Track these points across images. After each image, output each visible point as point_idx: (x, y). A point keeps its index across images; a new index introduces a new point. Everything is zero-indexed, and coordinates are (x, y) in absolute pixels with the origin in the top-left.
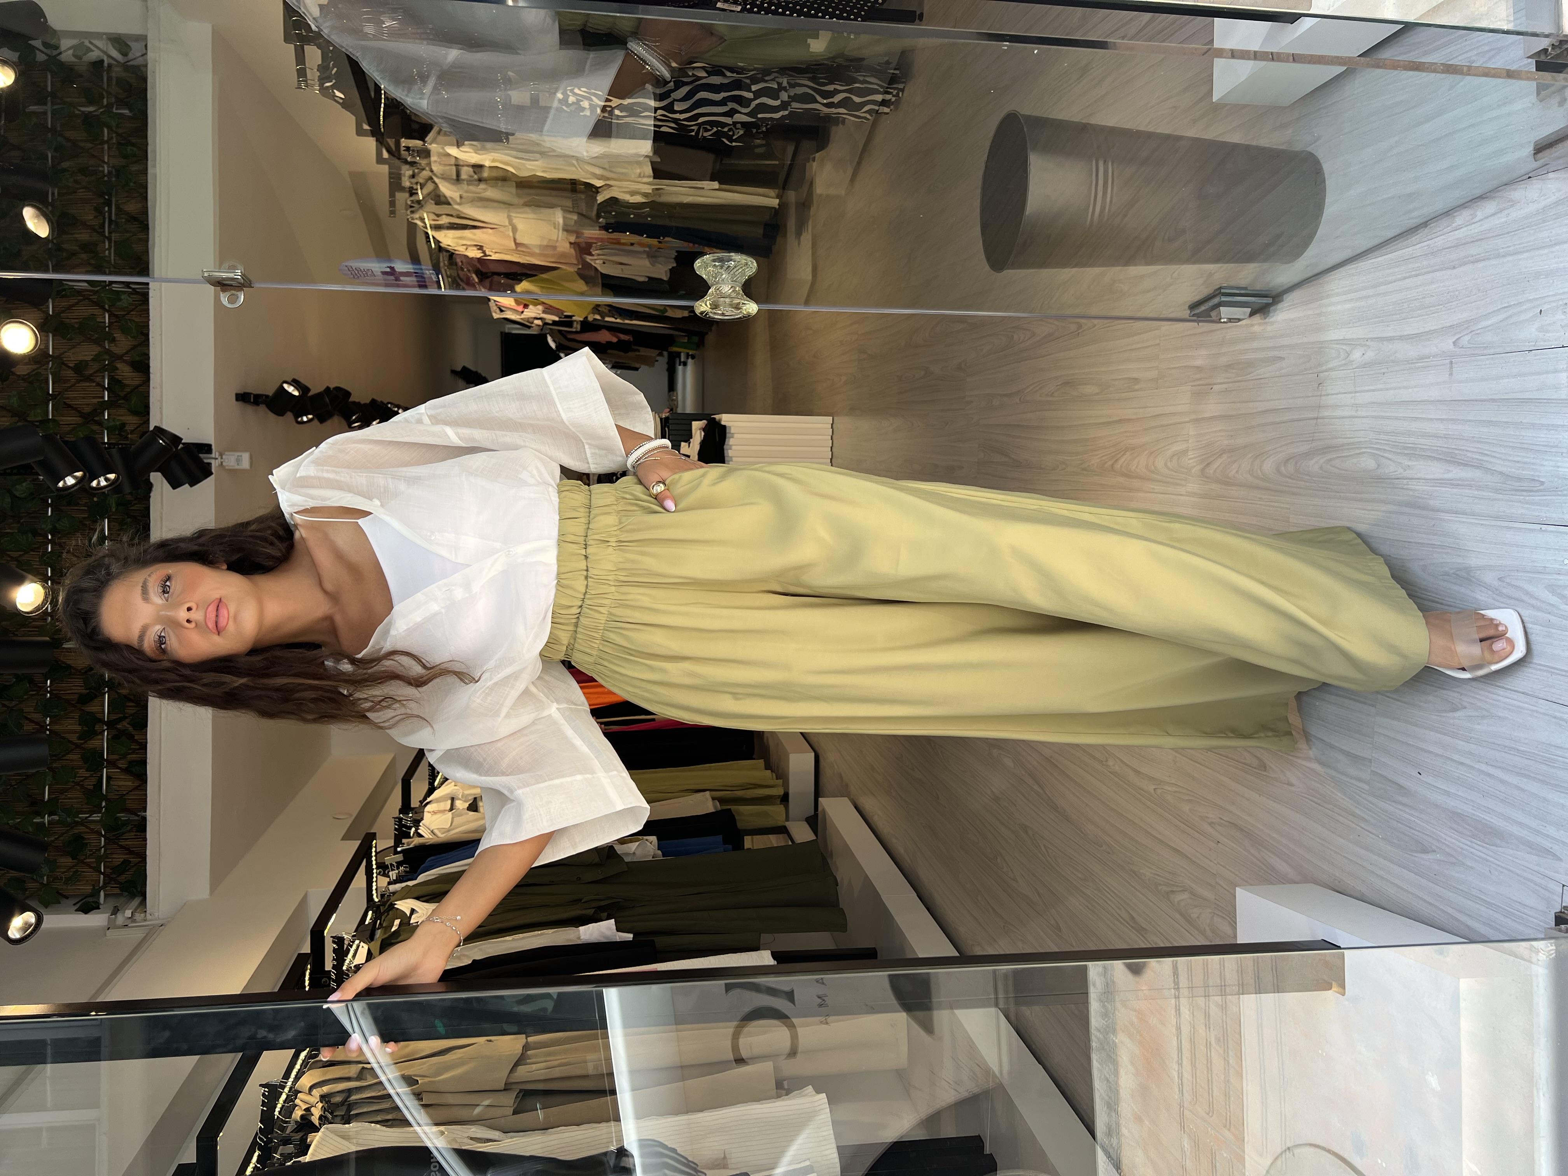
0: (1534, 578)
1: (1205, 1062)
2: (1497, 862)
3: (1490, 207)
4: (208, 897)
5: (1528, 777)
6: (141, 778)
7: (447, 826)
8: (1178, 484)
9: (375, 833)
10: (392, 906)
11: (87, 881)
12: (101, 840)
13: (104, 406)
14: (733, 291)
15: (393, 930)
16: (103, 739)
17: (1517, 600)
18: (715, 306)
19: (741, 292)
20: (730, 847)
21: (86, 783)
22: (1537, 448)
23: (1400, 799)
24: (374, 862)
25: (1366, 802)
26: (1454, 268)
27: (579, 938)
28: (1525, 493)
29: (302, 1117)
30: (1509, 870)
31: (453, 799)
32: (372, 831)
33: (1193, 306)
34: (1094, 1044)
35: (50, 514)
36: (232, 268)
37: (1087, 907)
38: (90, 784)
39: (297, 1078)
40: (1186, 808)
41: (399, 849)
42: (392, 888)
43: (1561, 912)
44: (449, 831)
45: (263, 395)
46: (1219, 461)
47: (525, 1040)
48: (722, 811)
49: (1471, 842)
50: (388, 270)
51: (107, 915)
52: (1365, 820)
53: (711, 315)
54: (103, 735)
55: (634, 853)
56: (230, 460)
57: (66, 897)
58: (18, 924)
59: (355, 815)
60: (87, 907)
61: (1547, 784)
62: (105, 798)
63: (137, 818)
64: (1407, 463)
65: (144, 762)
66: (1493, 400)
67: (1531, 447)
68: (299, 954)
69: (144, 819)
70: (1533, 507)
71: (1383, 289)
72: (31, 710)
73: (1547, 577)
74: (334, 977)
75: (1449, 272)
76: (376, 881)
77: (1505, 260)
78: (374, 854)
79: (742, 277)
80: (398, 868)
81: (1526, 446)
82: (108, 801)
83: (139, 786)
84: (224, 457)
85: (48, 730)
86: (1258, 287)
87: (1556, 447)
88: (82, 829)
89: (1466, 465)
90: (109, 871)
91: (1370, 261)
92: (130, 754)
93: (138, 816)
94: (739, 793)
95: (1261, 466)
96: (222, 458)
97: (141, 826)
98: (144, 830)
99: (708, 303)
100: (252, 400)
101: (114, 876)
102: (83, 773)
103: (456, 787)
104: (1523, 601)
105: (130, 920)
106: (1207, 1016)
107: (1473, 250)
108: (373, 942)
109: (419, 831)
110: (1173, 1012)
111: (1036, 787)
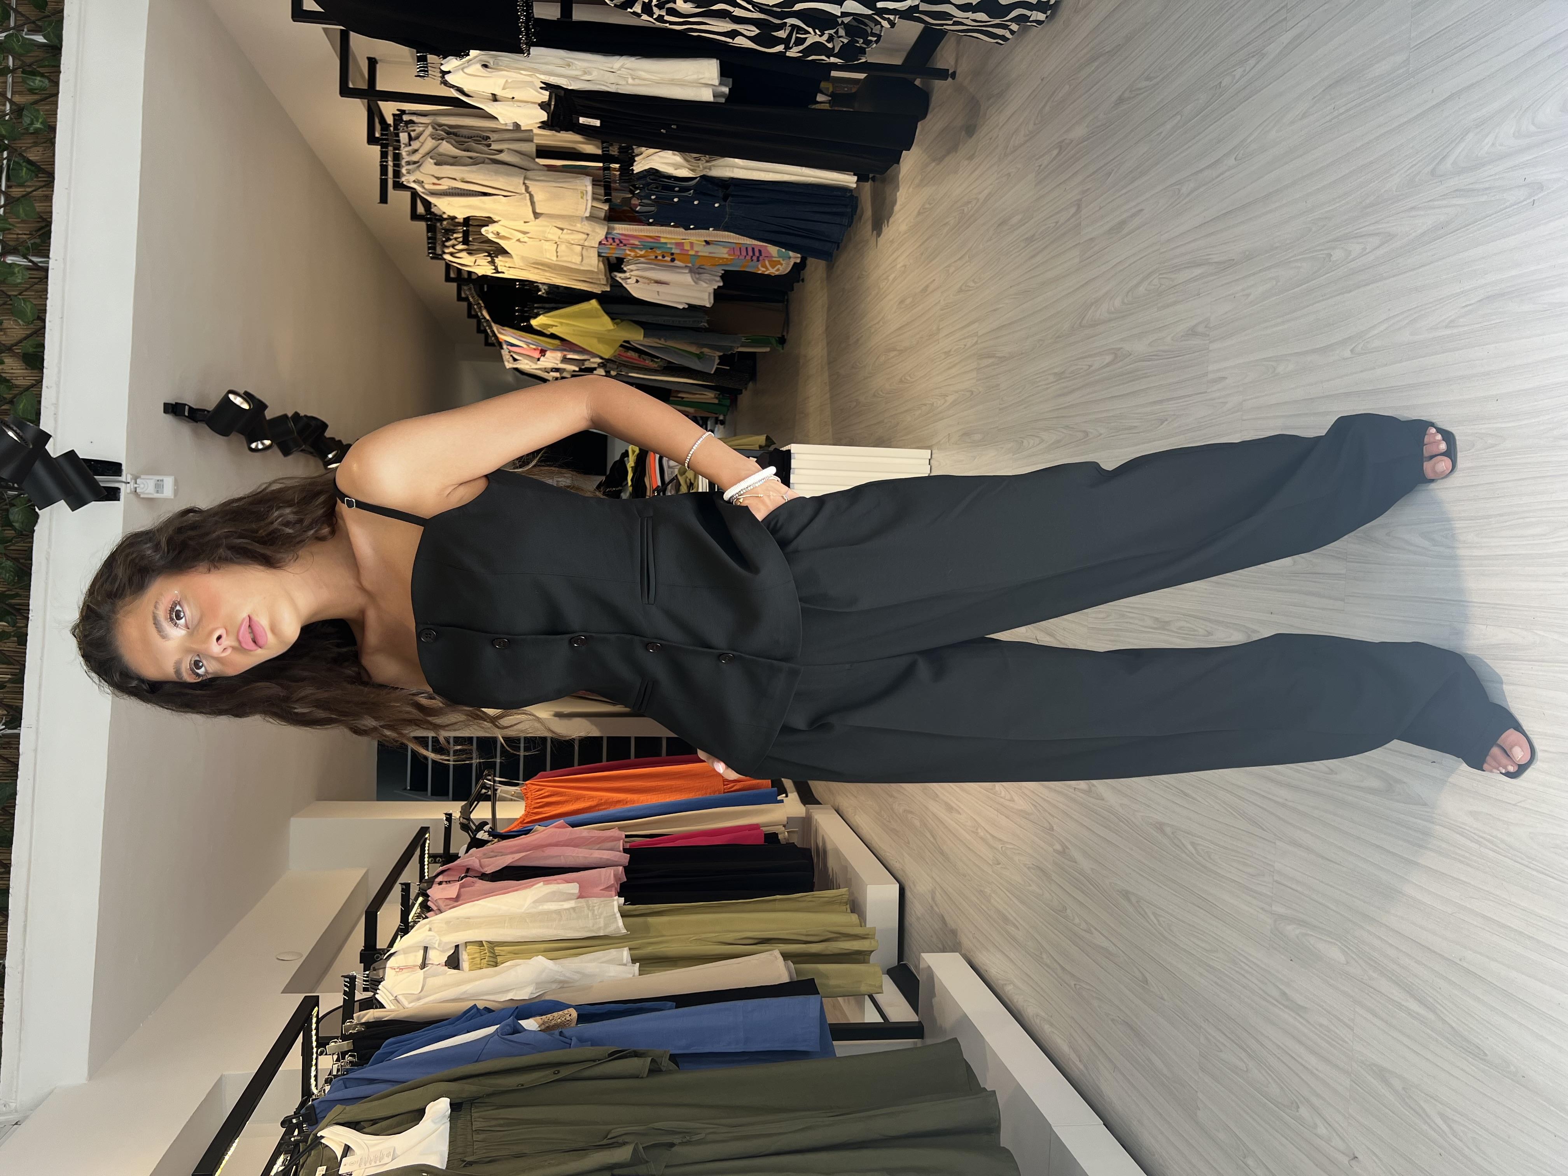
4: (85, 1082)
7: (416, 991)
10: (318, 1138)
24: (314, 1038)
31: (426, 949)
44: (419, 999)
45: (204, 410)
48: (797, 974)
56: (147, 487)
59: (304, 955)
76: (316, 1064)
78: (314, 1026)
84: (138, 481)
96: (135, 482)
100: (186, 414)
103: (431, 933)
109: (377, 996)
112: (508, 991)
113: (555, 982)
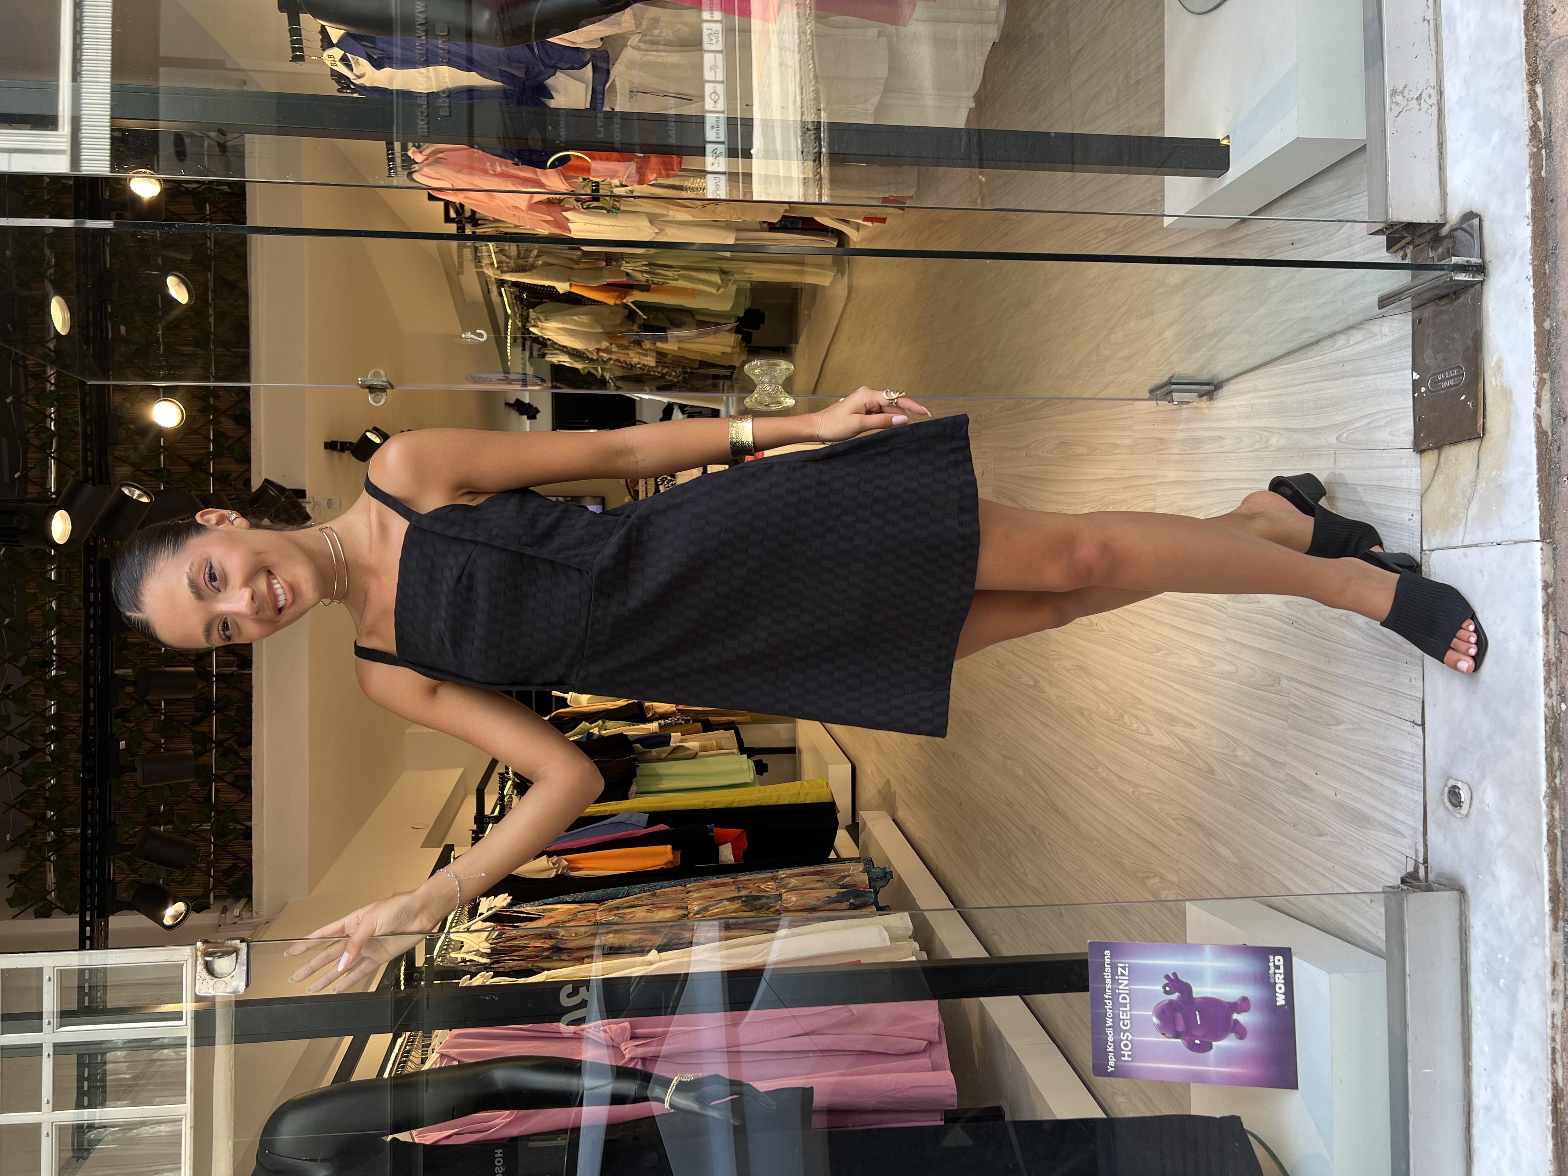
2: (1367, 841)
3: (1357, 335)
5: (1385, 775)
6: (247, 790)
9: (452, 845)
11: (199, 883)
12: (210, 847)
13: (210, 456)
14: (774, 390)
16: (211, 756)
18: (761, 399)
19: (781, 390)
21: (197, 795)
22: (1389, 524)
23: (1305, 794)
25: (1281, 797)
26: (1336, 380)
30: (1374, 847)
32: (447, 842)
33: (1153, 391)
36: (378, 375)
38: (200, 796)
43: (1404, 876)
45: (348, 443)
49: (1351, 826)
50: (504, 378)
51: (217, 914)
52: (1281, 812)
53: (757, 408)
54: (212, 753)
58: (171, 912)
59: (431, 823)
60: (202, 906)
61: (1397, 780)
62: (214, 809)
63: (242, 827)
65: (249, 777)
69: (249, 828)
71: (1290, 390)
75: (1333, 382)
77: (1367, 378)
79: (781, 376)
82: (217, 811)
83: (245, 798)
84: (317, 501)
86: (1203, 377)
87: (1401, 524)
88: (194, 837)
90: (218, 874)
92: (236, 769)
93: (244, 825)
96: (315, 502)
97: (247, 831)
98: (249, 837)
99: (756, 399)
100: (338, 448)
101: (222, 879)
102: (194, 787)
104: (1381, 640)
105: (238, 918)
107: (1348, 367)
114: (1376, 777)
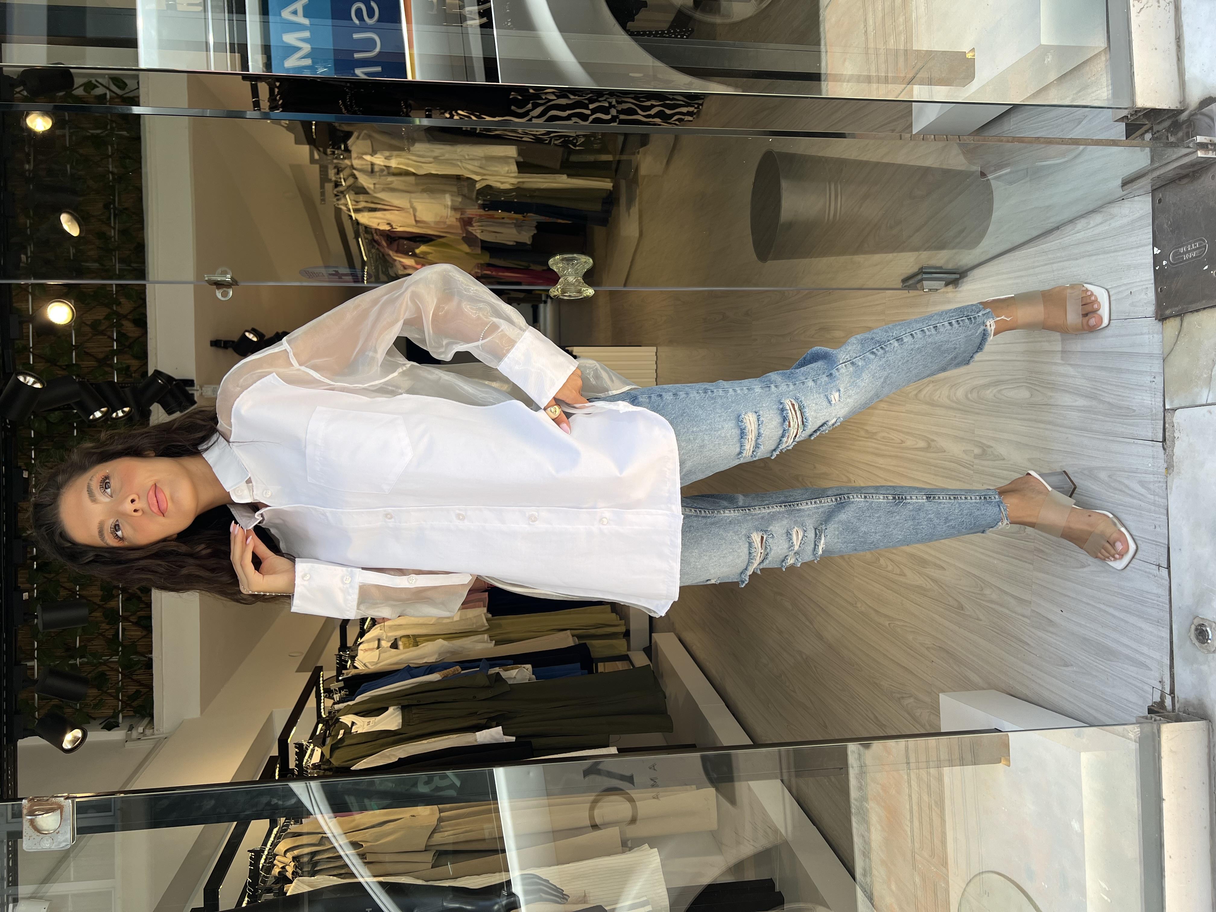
0: (1130, 476)
1: (928, 820)
2: (1112, 672)
3: (1097, 218)
4: (199, 716)
5: (1130, 613)
6: (149, 629)
7: (376, 660)
8: (899, 405)
9: (322, 667)
10: (338, 719)
11: (109, 707)
12: (118, 676)
13: (114, 353)
14: (576, 281)
15: (339, 737)
16: (118, 601)
17: (1121, 491)
18: (564, 292)
19: (582, 281)
20: (586, 671)
21: (106, 634)
22: (1131, 386)
23: (1051, 629)
24: (322, 688)
25: (1028, 632)
27: (476, 740)
28: (1124, 418)
29: (279, 872)
30: (1119, 678)
31: (379, 640)
32: (318, 665)
33: (904, 281)
34: (853, 811)
35: (75, 434)
36: (224, 273)
37: (845, 710)
38: (109, 634)
39: (274, 845)
40: (910, 637)
41: (340, 678)
42: (337, 707)
43: (1152, 706)
44: (377, 664)
45: (230, 341)
46: (928, 389)
47: (437, 815)
48: (580, 645)
49: (1095, 658)
50: (334, 272)
51: (126, 731)
52: (1028, 644)
53: (561, 297)
54: (119, 598)
55: (515, 677)
56: (208, 391)
57: (94, 719)
58: (70, 738)
59: (305, 653)
60: (110, 726)
61: (1143, 618)
62: (121, 644)
63: (145, 659)
64: (1050, 394)
65: (150, 618)
66: (1104, 352)
67: (1127, 386)
68: (271, 757)
69: (151, 660)
70: (1129, 427)
71: (1031, 271)
72: (65, 580)
73: (1139, 475)
74: (297, 773)
76: (324, 702)
78: (321, 682)
79: (582, 270)
80: (340, 692)
81: (1123, 385)
82: (124, 647)
83: (145, 635)
84: (203, 389)
85: (78, 595)
86: (950, 266)
87: (1142, 386)
88: (104, 668)
89: (1086, 397)
90: (125, 698)
91: (1023, 252)
92: (139, 611)
93: (146, 657)
94: (593, 631)
95: (955, 393)
96: (202, 390)
97: (149, 665)
98: (151, 667)
99: (559, 290)
100: (222, 345)
101: (129, 702)
102: (104, 626)
103: (381, 631)
104: (1124, 492)
105: (142, 735)
106: (929, 786)
107: (1088, 248)
108: (324, 747)
109: (355, 664)
110: (906, 784)
111: (808, 623)
112: (424, 658)
113: (448, 652)
114: (1122, 615)
